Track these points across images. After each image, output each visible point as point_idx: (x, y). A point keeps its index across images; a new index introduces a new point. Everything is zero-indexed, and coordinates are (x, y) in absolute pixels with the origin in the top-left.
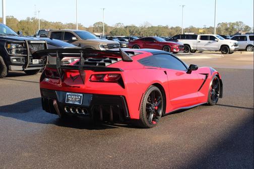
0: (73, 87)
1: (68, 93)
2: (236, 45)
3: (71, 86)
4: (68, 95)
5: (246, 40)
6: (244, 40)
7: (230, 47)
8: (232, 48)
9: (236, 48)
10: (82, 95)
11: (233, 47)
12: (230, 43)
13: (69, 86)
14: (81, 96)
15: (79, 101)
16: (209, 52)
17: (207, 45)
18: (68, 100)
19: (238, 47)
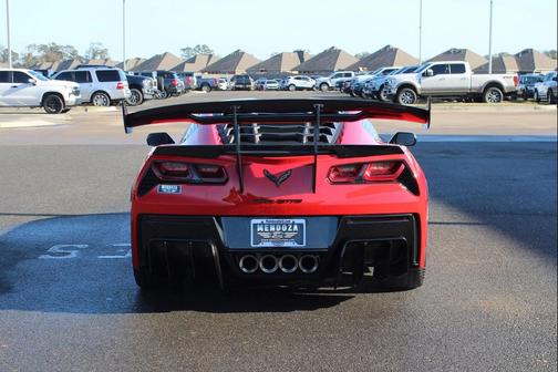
0: (280, 202)
1: (254, 221)
2: (77, 93)
3: (271, 202)
4: (255, 226)
5: (91, 81)
6: (85, 81)
7: (66, 98)
8: (70, 99)
9: (77, 100)
10: (302, 221)
11: (72, 96)
12: (65, 88)
13: (264, 200)
14: (300, 226)
15: (298, 239)
16: (14, 110)
17: (8, 92)
18: (258, 239)
19: (80, 97)
